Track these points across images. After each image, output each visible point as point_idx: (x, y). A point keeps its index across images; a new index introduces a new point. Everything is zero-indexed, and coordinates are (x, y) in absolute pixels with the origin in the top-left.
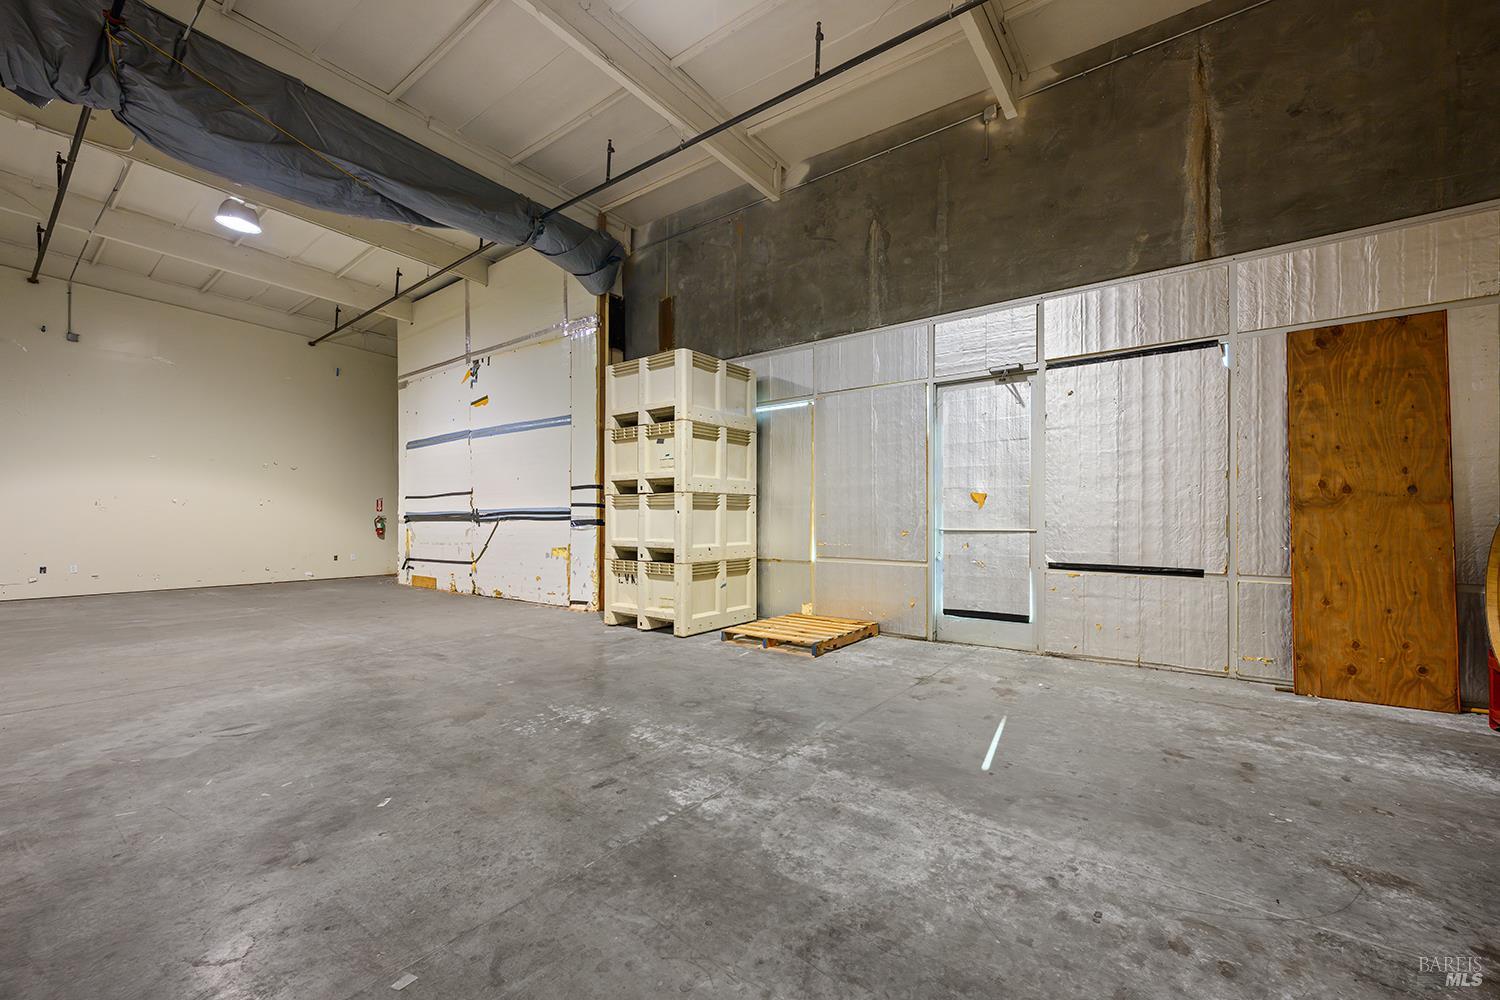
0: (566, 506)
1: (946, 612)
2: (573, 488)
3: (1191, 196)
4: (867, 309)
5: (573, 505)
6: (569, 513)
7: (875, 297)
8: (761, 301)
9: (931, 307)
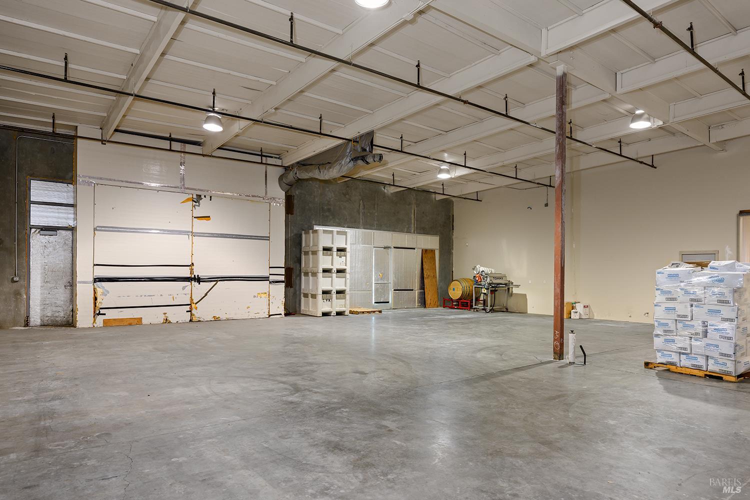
0: (267, 275)
1: (375, 303)
2: (270, 268)
3: (413, 221)
4: (359, 223)
5: (270, 274)
6: (269, 278)
7: (361, 221)
8: (329, 210)
9: (373, 228)
